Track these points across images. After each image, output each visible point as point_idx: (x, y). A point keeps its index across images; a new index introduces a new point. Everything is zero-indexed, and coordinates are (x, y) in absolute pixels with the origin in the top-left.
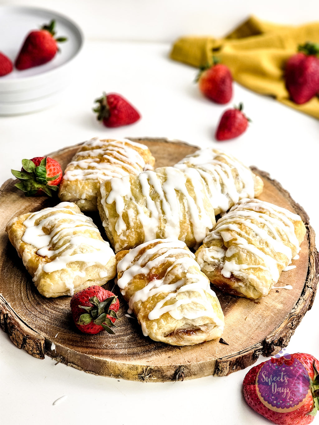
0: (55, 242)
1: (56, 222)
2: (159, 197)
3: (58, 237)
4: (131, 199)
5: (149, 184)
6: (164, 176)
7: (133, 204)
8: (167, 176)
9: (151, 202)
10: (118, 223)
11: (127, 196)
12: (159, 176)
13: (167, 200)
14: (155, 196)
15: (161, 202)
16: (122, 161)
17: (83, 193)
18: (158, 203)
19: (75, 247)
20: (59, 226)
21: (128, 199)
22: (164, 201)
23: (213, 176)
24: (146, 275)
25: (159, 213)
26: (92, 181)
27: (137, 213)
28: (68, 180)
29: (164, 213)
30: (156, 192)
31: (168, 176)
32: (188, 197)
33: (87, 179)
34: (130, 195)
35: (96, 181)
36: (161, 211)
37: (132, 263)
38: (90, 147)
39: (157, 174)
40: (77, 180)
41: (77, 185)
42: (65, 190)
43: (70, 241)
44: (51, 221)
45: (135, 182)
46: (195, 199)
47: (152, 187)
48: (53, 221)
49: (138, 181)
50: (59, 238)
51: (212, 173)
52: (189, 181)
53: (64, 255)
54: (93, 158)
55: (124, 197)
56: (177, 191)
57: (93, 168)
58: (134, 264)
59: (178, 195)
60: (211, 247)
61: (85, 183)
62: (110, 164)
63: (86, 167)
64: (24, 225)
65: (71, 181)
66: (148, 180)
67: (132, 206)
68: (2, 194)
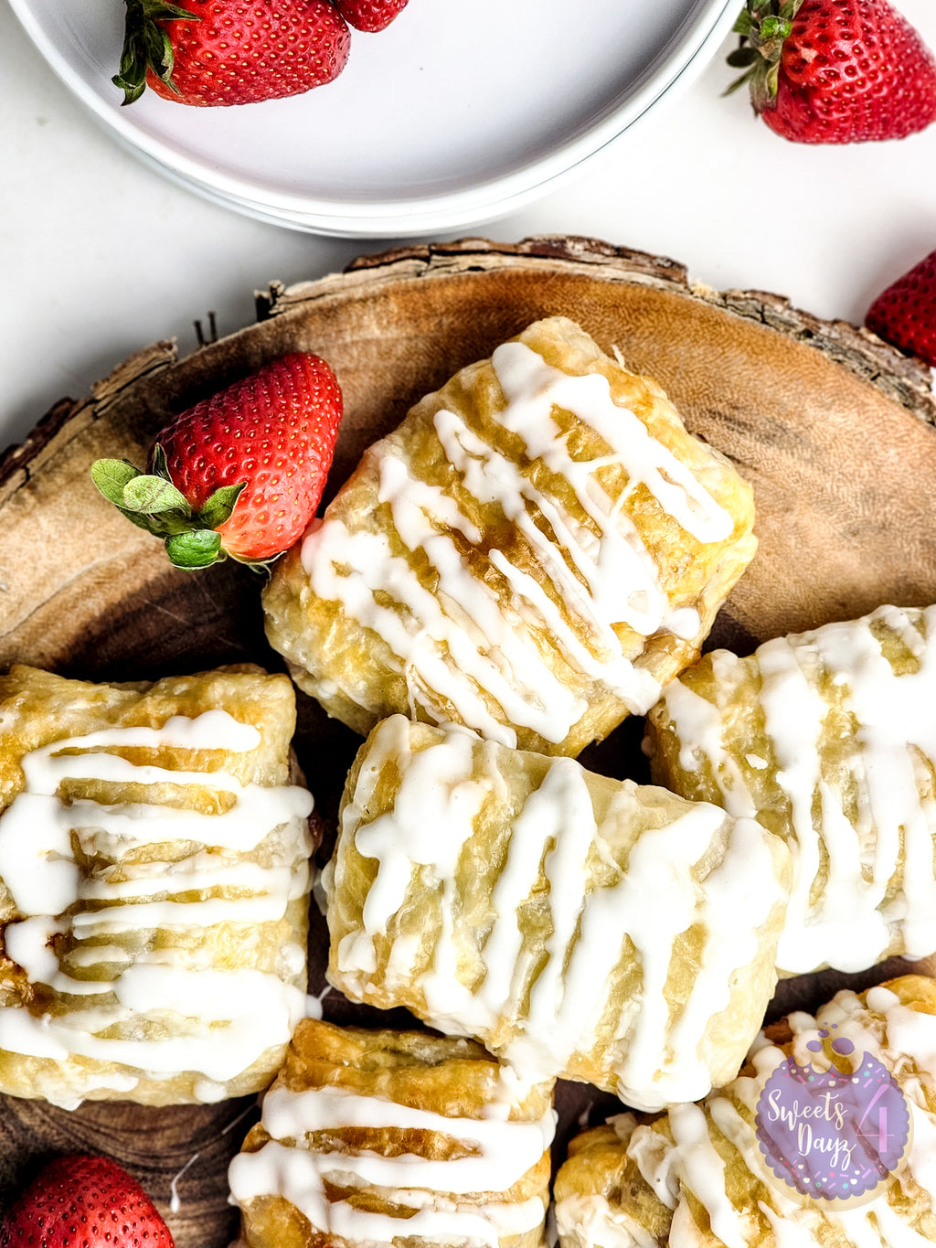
0: (78, 936)
1: (120, 854)
2: (548, 937)
3: (92, 927)
4: (442, 887)
5: (542, 864)
6: (615, 865)
7: (436, 916)
8: (623, 875)
9: (509, 935)
10: (354, 939)
11: (433, 867)
12: (597, 859)
13: (566, 971)
14: (535, 923)
15: (545, 960)
16: (559, 599)
17: (331, 680)
18: (530, 959)
19: (122, 1016)
20: (119, 881)
21: (430, 882)
22: (556, 966)
23: (869, 861)
24: (314, 1231)
25: (510, 1000)
26: (383, 657)
27: (429, 965)
28: (308, 578)
29: (525, 1009)
30: (549, 910)
31: (630, 880)
32: (653, 1001)
33: (372, 633)
34: (448, 868)
35: (395, 667)
36: (519, 994)
37: (307, 1135)
38: (496, 418)
39: (593, 843)
40: (336, 612)
41: (323, 631)
42: (280, 610)
43: (117, 978)
44: (107, 834)
45: (493, 832)
46: (677, 1014)
47: (546, 887)
48: (113, 840)
49: (508, 833)
50: (95, 933)
51: (872, 848)
52: (696, 934)
53: (72, 1026)
54: (462, 510)
55: (422, 867)
56: (632, 949)
57: (427, 572)
58: (309, 1149)
59: (619, 968)
60: (621, 1218)
61: (356, 644)
62: (499, 603)
63: (413, 545)
64: (23, 771)
65: (313, 594)
66: (552, 845)
67: (428, 925)
68: (88, 428)
